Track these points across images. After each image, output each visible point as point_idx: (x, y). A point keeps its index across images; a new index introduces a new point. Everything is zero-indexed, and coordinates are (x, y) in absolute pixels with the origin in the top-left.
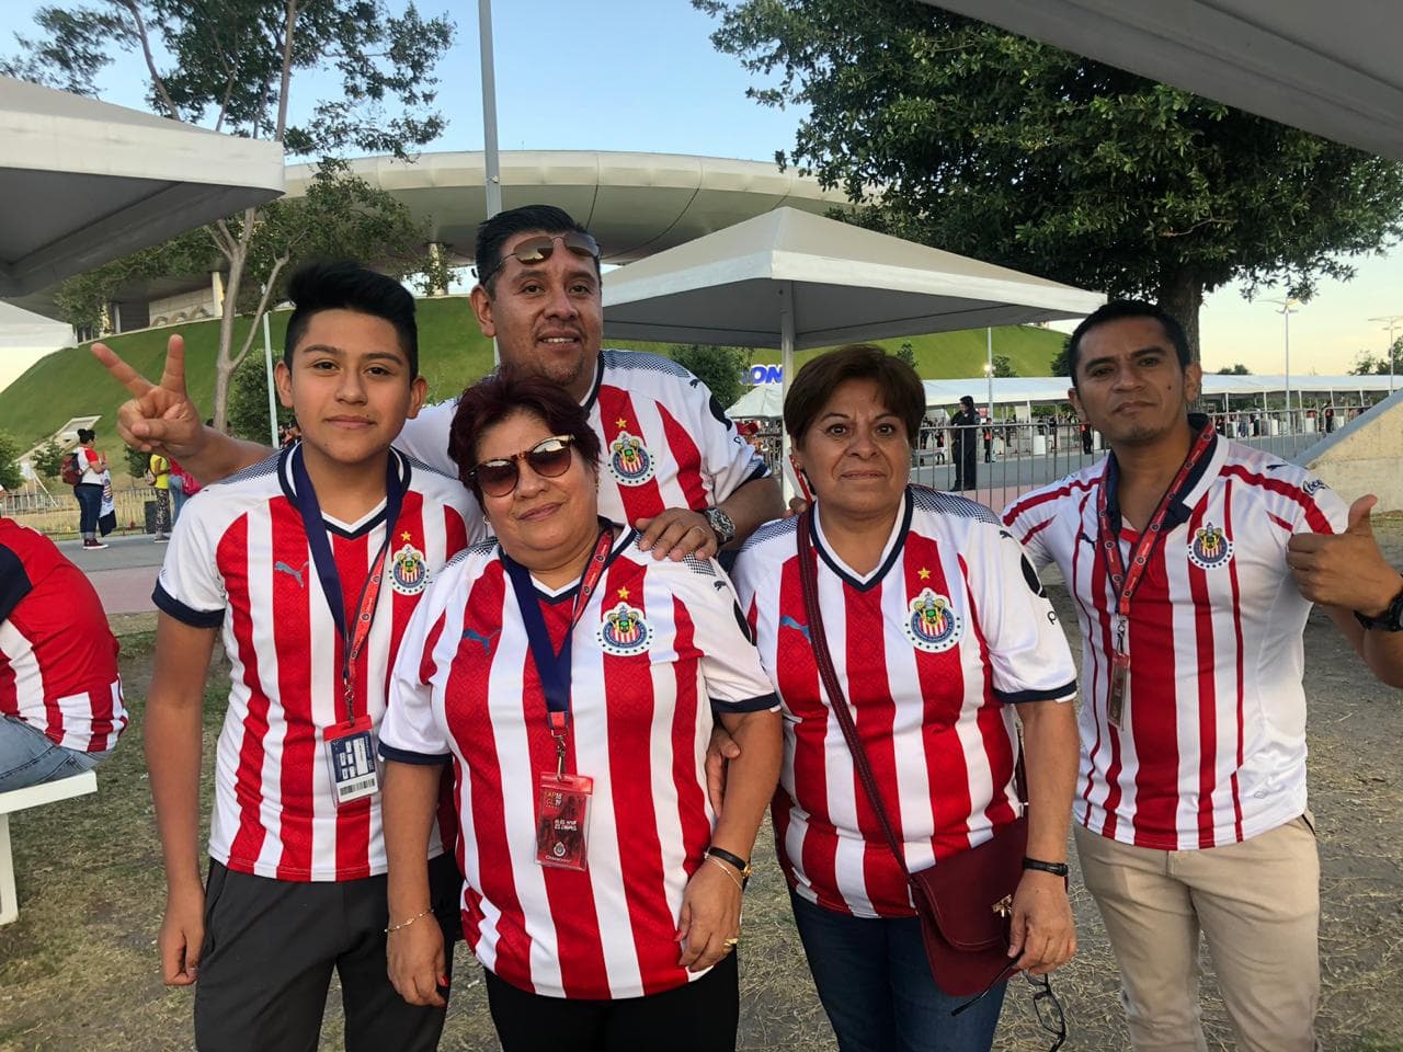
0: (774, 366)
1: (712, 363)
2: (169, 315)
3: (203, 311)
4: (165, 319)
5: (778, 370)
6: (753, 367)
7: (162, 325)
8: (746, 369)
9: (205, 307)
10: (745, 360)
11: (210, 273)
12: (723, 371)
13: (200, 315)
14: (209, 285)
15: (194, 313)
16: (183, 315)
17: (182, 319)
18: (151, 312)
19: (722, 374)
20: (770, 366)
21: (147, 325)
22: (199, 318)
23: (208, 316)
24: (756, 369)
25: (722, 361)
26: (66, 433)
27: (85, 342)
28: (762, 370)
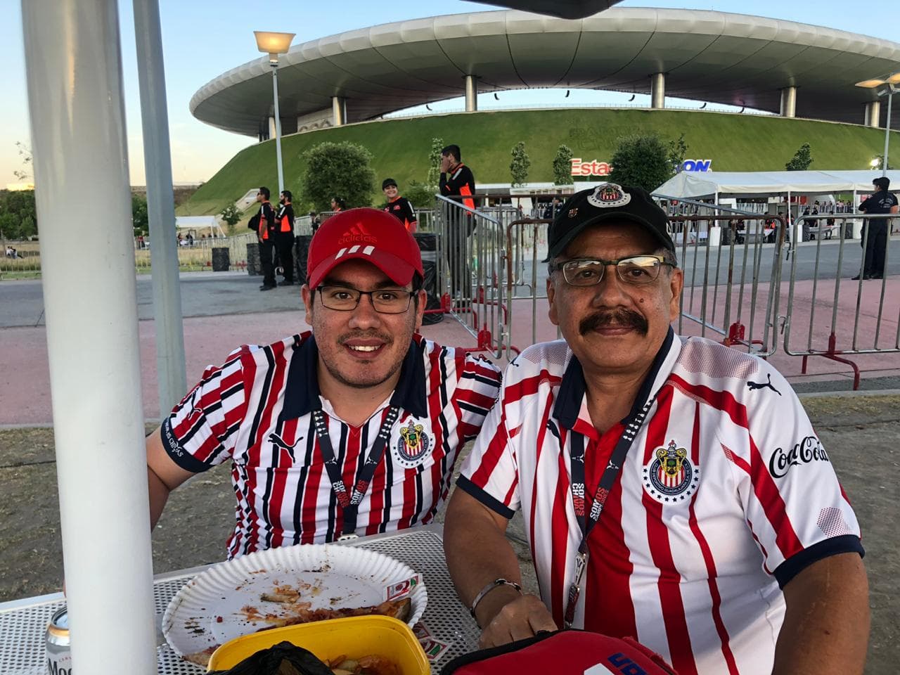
0: (701, 160)
1: (650, 156)
2: (308, 125)
3: (327, 122)
4: (306, 128)
5: (704, 164)
6: (685, 161)
7: (304, 131)
8: (679, 162)
9: (329, 120)
10: (679, 156)
11: (332, 97)
12: (658, 162)
13: (326, 125)
14: (331, 106)
15: (322, 124)
16: (316, 125)
17: (315, 127)
18: (299, 124)
19: (657, 164)
20: (698, 161)
21: (296, 131)
22: (326, 127)
23: (330, 126)
24: (687, 163)
25: (658, 154)
26: (246, 199)
27: (263, 141)
28: (692, 163)
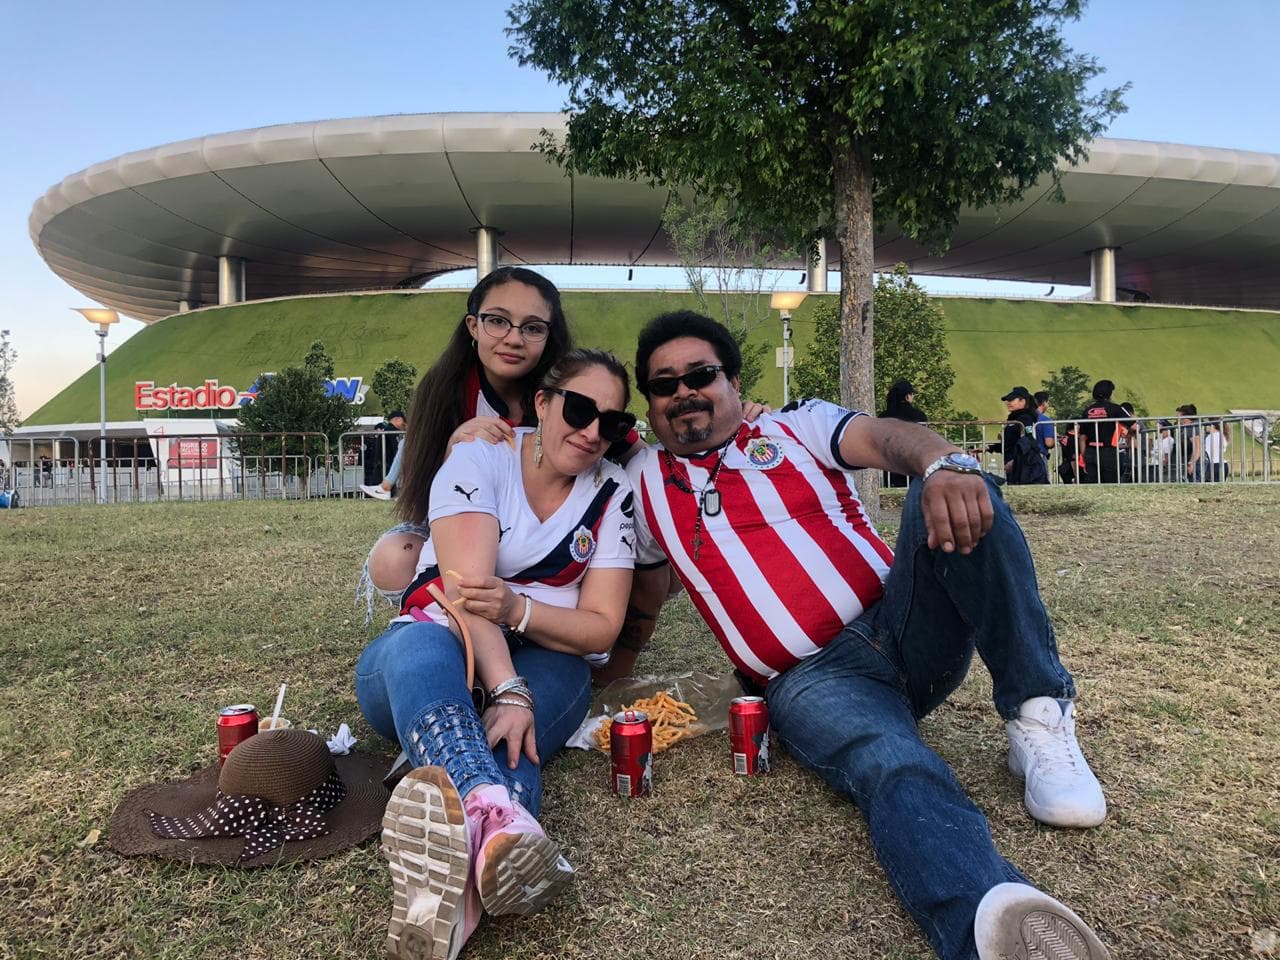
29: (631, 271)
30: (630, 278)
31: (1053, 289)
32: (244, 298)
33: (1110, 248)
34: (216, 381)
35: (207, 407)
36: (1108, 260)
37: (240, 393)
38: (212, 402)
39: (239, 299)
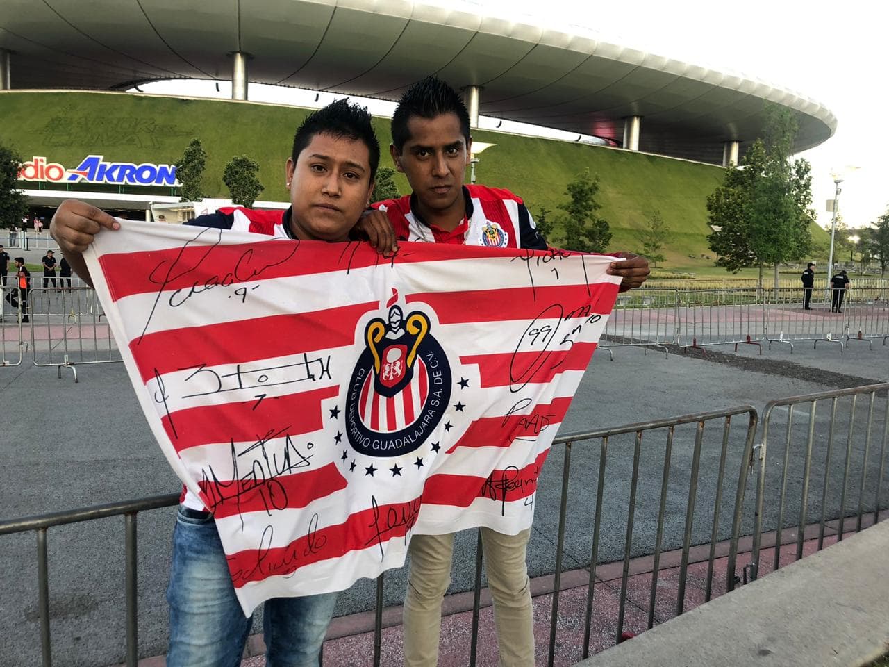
29: (318, 95)
30: (317, 100)
31: (580, 137)
32: (9, 86)
33: (638, 117)
34: (44, 159)
35: (35, 180)
36: (636, 124)
37: (68, 170)
38: (39, 176)
39: (5, 88)
